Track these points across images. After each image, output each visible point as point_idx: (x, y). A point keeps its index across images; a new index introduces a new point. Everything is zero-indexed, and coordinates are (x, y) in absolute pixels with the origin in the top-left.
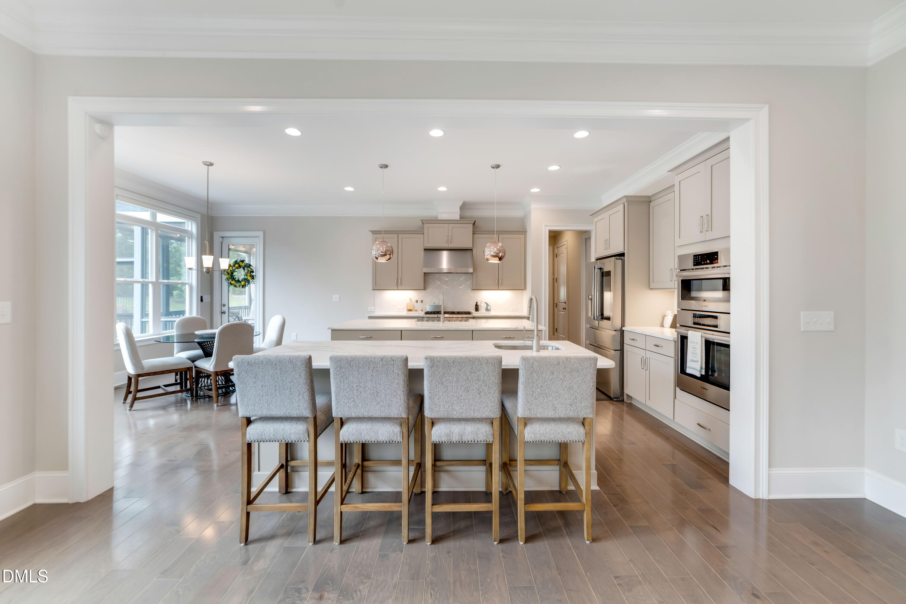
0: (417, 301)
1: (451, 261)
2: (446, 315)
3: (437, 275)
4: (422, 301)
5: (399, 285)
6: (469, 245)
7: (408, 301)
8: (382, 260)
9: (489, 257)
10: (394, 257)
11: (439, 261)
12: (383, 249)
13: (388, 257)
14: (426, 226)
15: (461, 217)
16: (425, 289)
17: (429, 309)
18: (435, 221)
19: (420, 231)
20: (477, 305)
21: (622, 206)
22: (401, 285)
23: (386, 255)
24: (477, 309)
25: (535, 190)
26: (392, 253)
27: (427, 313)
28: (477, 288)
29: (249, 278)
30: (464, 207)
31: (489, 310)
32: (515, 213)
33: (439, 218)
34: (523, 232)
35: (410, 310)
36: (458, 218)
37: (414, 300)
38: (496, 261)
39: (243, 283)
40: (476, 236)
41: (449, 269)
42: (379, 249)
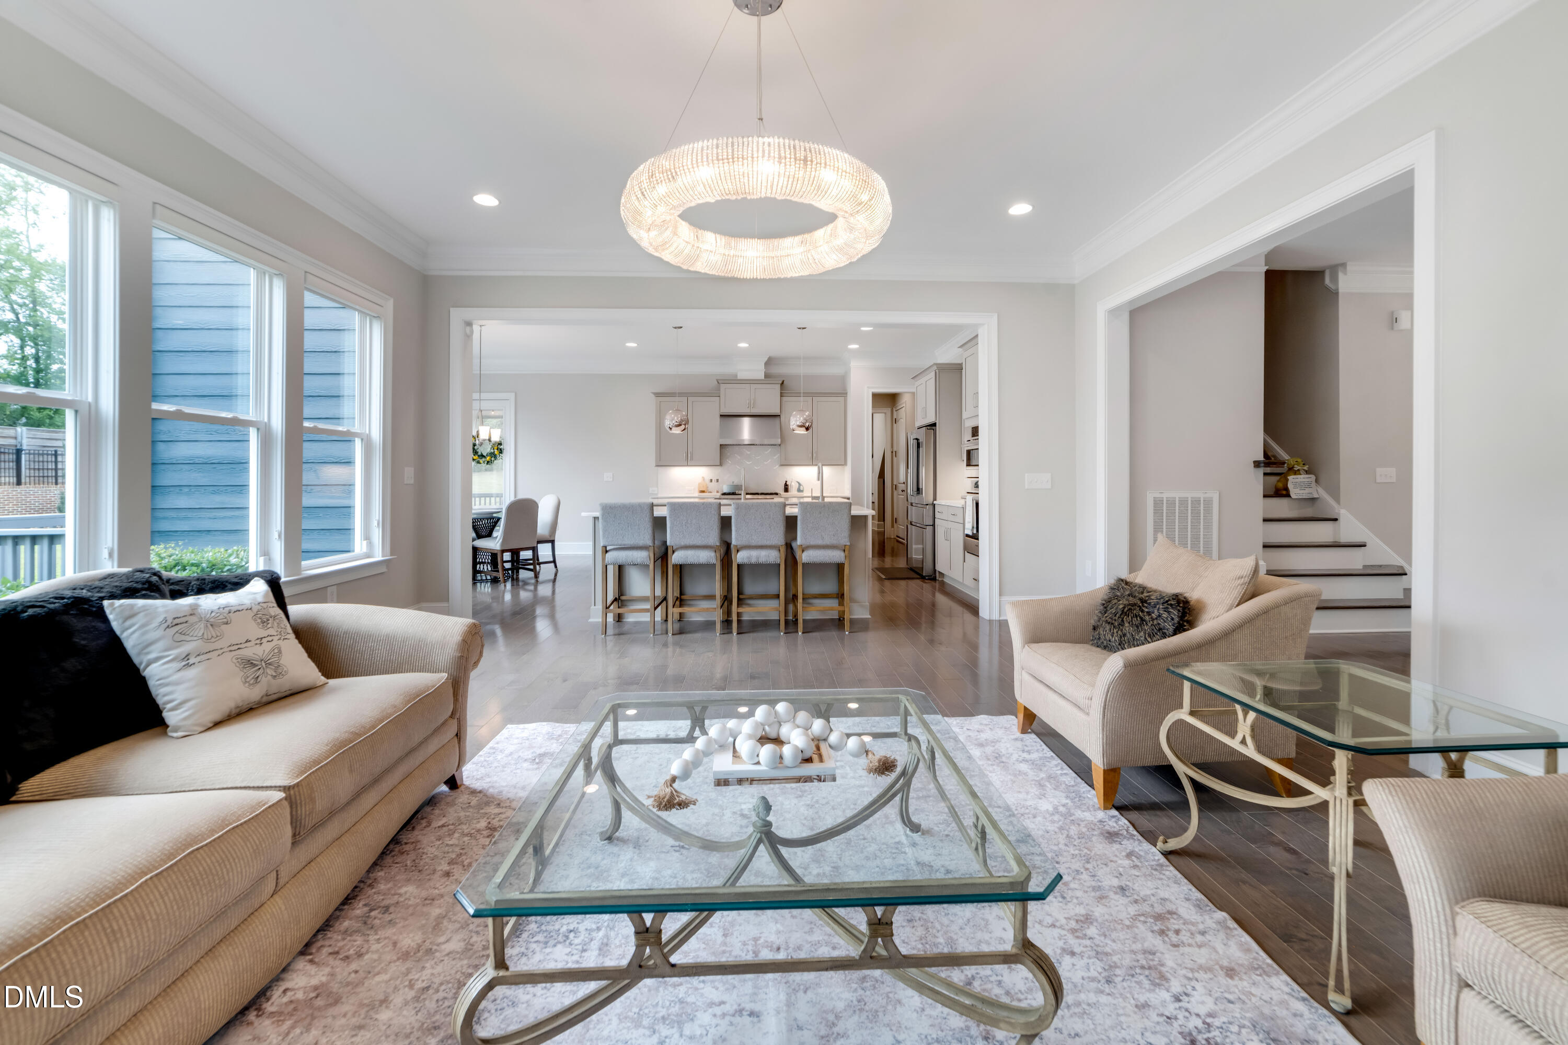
0: (711, 481)
1: (753, 429)
2: (748, 496)
3: (737, 448)
4: (717, 481)
5: (689, 460)
6: (776, 411)
7: (700, 480)
8: (677, 431)
9: (794, 427)
10: (689, 426)
11: (739, 430)
12: (677, 419)
13: (683, 427)
14: (723, 386)
15: (767, 376)
16: (721, 465)
17: (726, 490)
18: (733, 381)
19: (715, 393)
20: (786, 485)
21: (933, 373)
22: (692, 459)
23: (680, 425)
24: (786, 489)
25: (854, 346)
26: (687, 422)
27: (724, 494)
28: (786, 464)
29: (496, 452)
30: (769, 362)
31: (802, 491)
32: (834, 370)
33: (739, 378)
34: (843, 394)
35: (703, 492)
36: (763, 377)
37: (708, 479)
38: (802, 431)
39: (488, 458)
40: (784, 399)
41: (751, 440)
42: (673, 419)
